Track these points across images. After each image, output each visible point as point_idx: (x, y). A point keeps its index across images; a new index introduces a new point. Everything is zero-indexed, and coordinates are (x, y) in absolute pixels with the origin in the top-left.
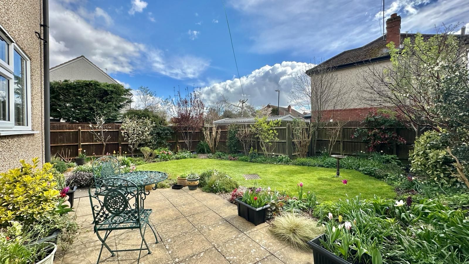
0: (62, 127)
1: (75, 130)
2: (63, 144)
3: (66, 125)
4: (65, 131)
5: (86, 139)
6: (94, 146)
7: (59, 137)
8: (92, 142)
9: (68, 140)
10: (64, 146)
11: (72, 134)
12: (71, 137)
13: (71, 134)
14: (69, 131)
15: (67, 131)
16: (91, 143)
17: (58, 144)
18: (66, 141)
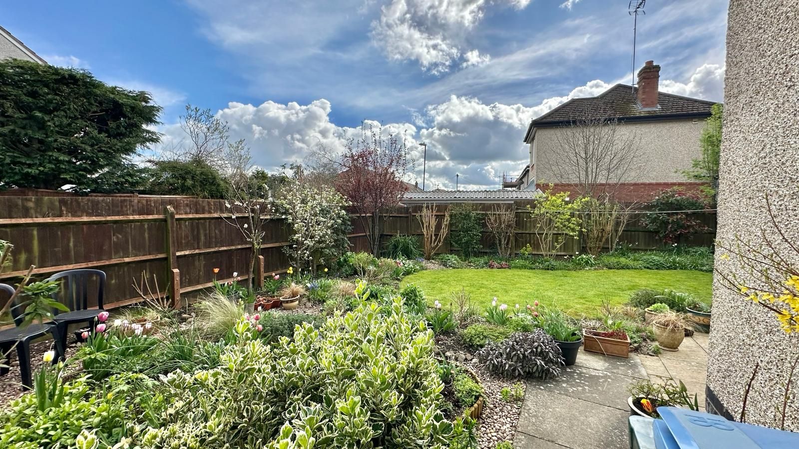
0: (122, 207)
1: (156, 217)
2: (127, 260)
3: (131, 201)
4: (131, 217)
5: (183, 241)
6: (202, 258)
7: (114, 239)
8: (198, 248)
9: (139, 248)
10: (129, 263)
11: (150, 229)
12: (146, 235)
13: (146, 226)
14: (142, 217)
15: (137, 217)
16: (197, 251)
17: (111, 258)
18: (134, 248)
